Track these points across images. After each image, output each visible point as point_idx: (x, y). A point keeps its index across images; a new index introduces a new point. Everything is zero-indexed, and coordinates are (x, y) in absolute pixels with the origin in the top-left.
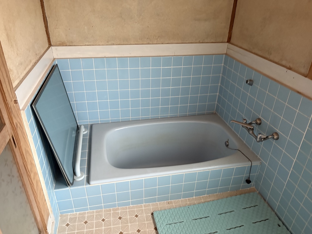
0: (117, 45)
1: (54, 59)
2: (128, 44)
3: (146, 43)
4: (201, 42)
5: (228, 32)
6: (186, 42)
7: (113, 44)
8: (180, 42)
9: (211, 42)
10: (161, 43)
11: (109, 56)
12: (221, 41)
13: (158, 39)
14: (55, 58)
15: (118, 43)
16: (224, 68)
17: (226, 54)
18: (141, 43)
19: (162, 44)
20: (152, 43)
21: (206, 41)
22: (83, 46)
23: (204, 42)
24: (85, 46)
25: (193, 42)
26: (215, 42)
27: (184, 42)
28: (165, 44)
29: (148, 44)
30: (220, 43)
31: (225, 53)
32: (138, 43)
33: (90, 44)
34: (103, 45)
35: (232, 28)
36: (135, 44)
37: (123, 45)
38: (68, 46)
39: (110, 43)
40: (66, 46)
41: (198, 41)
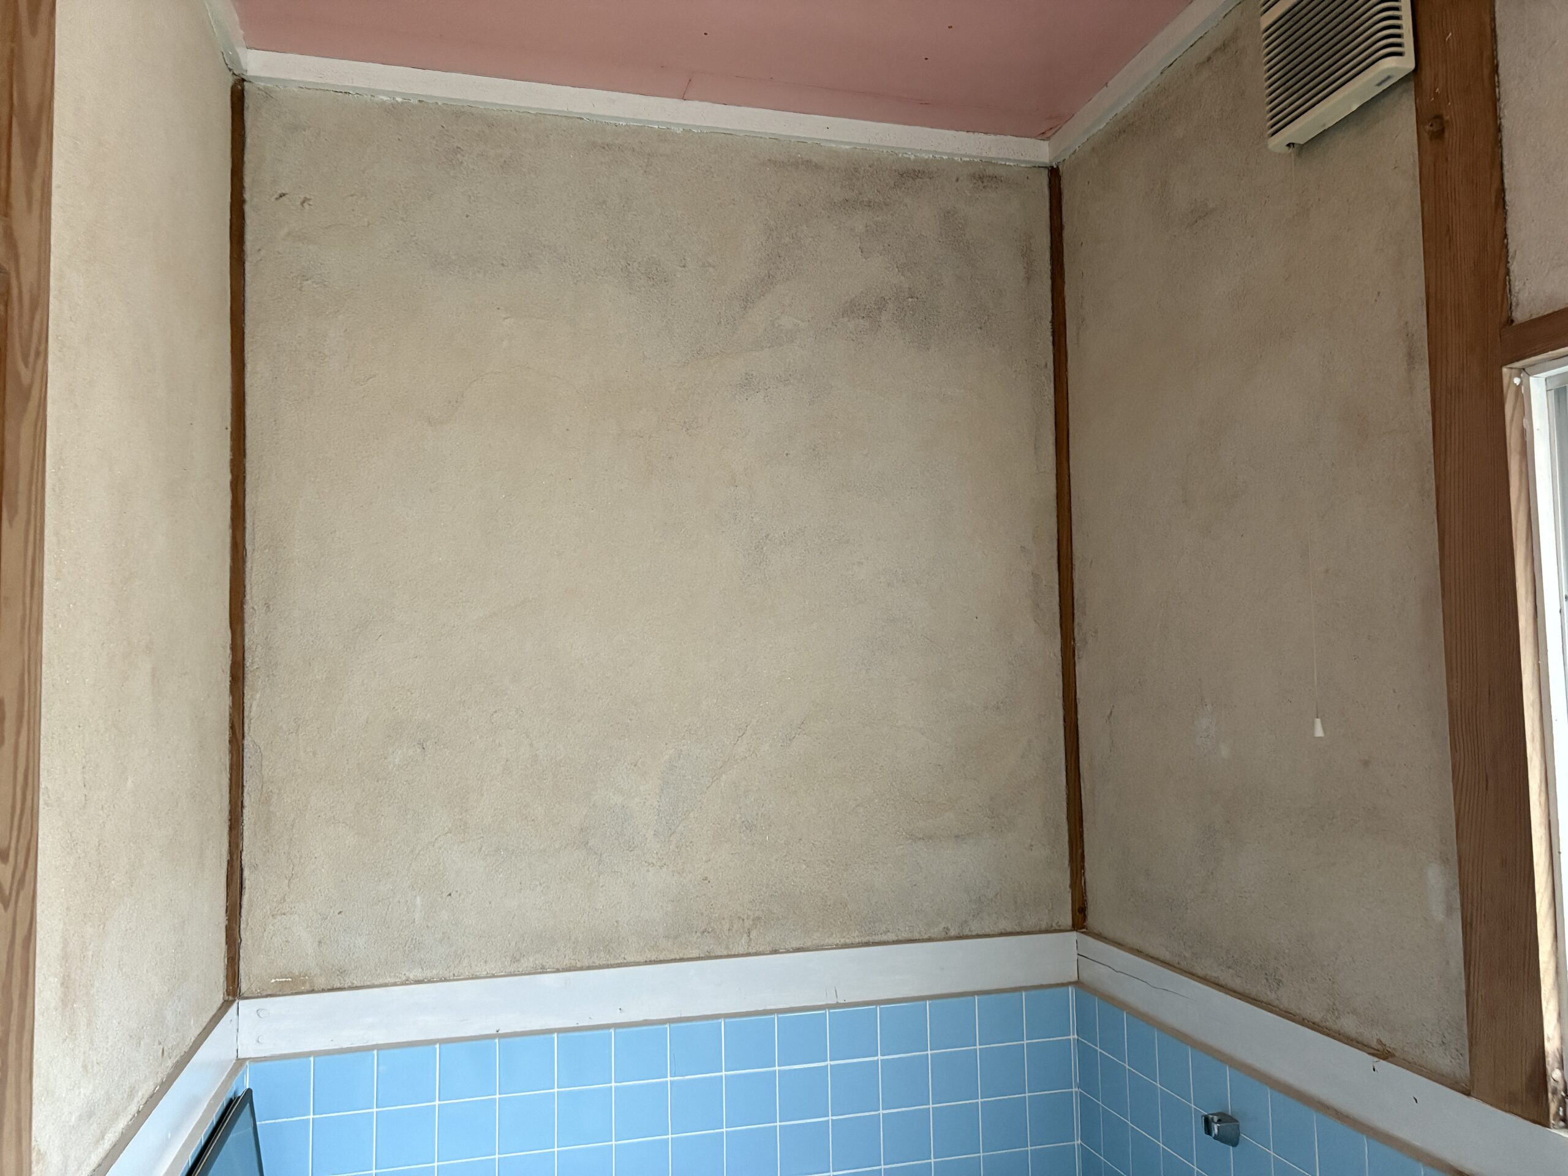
0: (558, 971)
1: (240, 1062)
2: (613, 962)
3: (695, 953)
4: (952, 933)
5: (1068, 882)
6: (885, 938)
7: (543, 967)
8: (857, 940)
9: (997, 931)
10: (769, 949)
11: (518, 1030)
12: (1044, 926)
13: (754, 934)
14: (245, 1059)
15: (566, 962)
16: (1085, 1052)
17: (1078, 983)
18: (673, 957)
19: (775, 952)
20: (725, 953)
21: (975, 927)
22: (395, 984)
23: (966, 932)
24: (402, 984)
25: (917, 936)
26: (1018, 929)
27: (877, 939)
28: (788, 952)
29: (708, 957)
30: (1041, 932)
31: (1075, 978)
32: (662, 958)
33: (428, 974)
34: (493, 976)
35: (1083, 867)
36: (646, 963)
37: (589, 968)
38: (323, 991)
39: (526, 963)
40: (312, 991)
41: (936, 931)
